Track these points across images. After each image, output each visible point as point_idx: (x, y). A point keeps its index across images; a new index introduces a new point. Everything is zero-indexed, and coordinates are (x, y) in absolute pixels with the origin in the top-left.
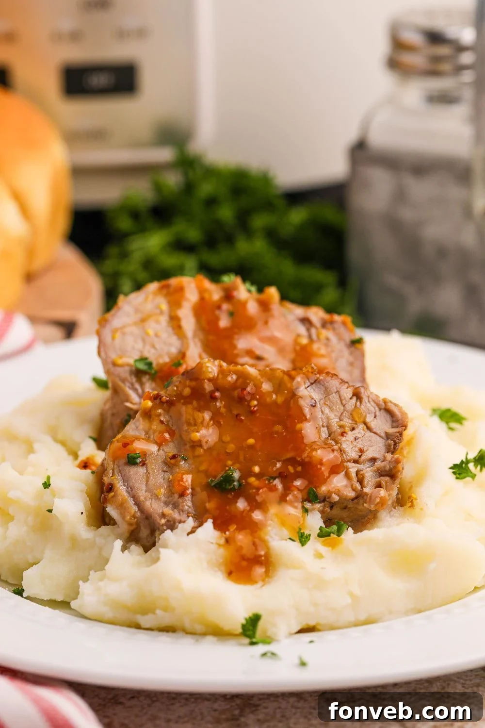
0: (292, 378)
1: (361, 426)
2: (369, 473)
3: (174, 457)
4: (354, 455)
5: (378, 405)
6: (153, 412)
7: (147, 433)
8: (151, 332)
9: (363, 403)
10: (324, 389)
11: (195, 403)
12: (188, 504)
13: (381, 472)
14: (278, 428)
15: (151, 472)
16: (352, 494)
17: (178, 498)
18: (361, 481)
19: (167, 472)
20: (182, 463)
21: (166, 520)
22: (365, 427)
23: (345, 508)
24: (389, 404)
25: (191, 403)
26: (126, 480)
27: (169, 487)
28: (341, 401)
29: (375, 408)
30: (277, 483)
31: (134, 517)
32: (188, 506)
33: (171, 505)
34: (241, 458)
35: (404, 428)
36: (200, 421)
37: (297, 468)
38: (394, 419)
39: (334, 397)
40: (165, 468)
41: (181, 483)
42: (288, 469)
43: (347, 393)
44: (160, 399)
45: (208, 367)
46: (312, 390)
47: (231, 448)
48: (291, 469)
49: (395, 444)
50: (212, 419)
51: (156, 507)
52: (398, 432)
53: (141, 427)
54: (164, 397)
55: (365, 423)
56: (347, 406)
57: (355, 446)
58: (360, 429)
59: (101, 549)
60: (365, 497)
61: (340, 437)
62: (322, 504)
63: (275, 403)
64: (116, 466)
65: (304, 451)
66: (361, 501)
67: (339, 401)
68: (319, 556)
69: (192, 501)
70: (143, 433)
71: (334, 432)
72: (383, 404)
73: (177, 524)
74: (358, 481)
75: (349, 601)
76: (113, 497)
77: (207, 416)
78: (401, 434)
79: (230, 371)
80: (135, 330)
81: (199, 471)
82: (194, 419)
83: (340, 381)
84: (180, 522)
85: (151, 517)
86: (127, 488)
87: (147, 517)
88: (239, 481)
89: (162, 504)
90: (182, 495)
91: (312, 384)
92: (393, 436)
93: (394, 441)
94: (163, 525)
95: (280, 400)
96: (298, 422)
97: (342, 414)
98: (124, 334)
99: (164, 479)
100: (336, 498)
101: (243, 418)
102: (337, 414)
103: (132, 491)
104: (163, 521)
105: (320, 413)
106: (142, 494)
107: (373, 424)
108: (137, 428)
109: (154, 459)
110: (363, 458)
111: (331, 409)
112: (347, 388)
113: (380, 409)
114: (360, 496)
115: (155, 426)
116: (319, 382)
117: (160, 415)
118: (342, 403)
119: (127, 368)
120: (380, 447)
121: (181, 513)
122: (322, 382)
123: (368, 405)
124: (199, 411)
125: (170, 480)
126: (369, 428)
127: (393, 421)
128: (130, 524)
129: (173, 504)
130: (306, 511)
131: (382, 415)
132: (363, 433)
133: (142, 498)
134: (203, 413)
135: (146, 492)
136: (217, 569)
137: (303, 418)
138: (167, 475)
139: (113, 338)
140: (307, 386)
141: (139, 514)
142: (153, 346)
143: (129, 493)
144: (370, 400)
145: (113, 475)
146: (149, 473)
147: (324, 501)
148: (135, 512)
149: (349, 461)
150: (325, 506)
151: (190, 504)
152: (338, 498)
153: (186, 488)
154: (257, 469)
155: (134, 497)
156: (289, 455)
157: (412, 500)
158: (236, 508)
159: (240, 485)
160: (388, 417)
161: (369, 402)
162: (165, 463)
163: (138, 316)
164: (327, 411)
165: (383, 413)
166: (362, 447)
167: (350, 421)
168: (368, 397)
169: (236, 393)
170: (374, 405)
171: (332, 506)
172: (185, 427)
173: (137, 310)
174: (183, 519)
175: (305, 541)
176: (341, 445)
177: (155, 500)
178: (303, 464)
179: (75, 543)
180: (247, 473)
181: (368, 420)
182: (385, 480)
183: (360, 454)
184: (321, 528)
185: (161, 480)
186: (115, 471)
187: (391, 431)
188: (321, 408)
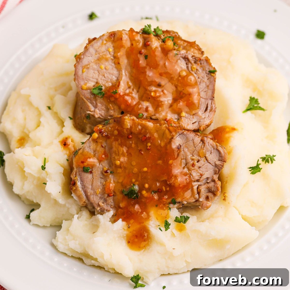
0: (170, 132)
1: (204, 159)
2: (203, 189)
3: (106, 172)
4: (197, 178)
5: (213, 147)
6: (98, 140)
7: (94, 151)
8: (103, 67)
9: (206, 145)
10: (186, 138)
11: (119, 141)
13: (209, 189)
14: (160, 162)
15: (94, 178)
16: (194, 200)
17: (107, 197)
18: (199, 193)
19: (102, 178)
20: (110, 176)
24: (219, 147)
25: (117, 140)
26: (82, 181)
27: (102, 188)
28: (194, 145)
29: (211, 148)
31: (85, 202)
32: (111, 202)
33: (103, 199)
34: (140, 178)
35: (225, 162)
36: (121, 153)
37: (167, 188)
38: (221, 155)
39: (191, 143)
40: (102, 177)
42: (162, 188)
43: (198, 140)
44: (102, 135)
46: (180, 138)
47: (135, 170)
48: (164, 188)
49: (219, 170)
50: (127, 152)
51: (95, 199)
52: (221, 165)
53: (92, 147)
55: (205, 157)
56: (197, 147)
57: (198, 172)
58: (202, 161)
59: (68, 209)
60: (199, 202)
61: (191, 167)
62: (178, 204)
63: (160, 146)
64: (77, 170)
65: (171, 178)
68: (173, 236)
70: (92, 151)
71: (189, 163)
72: (216, 146)
73: (105, 211)
74: (197, 193)
75: (185, 265)
76: (75, 189)
77: (125, 149)
78: (223, 166)
79: (139, 124)
80: (95, 66)
81: (118, 182)
82: (118, 151)
83: (195, 134)
86: (82, 186)
87: (91, 203)
89: (99, 198)
90: (109, 196)
91: (180, 134)
92: (218, 166)
93: (219, 169)
94: (98, 211)
96: (170, 160)
97: (194, 152)
98: (88, 69)
99: (101, 183)
100: (185, 203)
101: (142, 152)
102: (191, 152)
103: (84, 188)
104: (99, 209)
106: (90, 191)
107: (209, 157)
108: (90, 147)
109: (97, 170)
110: (202, 179)
111: (189, 150)
112: (198, 138)
113: (214, 149)
115: (99, 148)
116: (183, 134)
117: (101, 143)
119: (89, 91)
120: (211, 171)
121: (108, 205)
122: (185, 134)
123: (208, 147)
124: (121, 146)
125: (104, 184)
126: (206, 159)
127: (219, 157)
128: (83, 205)
130: (170, 209)
131: (214, 152)
132: (204, 163)
133: (89, 194)
134: (123, 147)
135: (91, 189)
138: (102, 181)
139: (83, 72)
140: (177, 136)
141: (87, 201)
142: (104, 76)
143: (83, 189)
144: (209, 144)
145: (76, 175)
148: (85, 200)
149: (194, 181)
151: (112, 200)
152: (187, 202)
154: (147, 186)
155: (85, 192)
156: (165, 178)
157: (225, 196)
158: (134, 209)
160: (218, 154)
161: (208, 145)
162: (102, 173)
163: (97, 57)
164: (186, 150)
166: (201, 172)
167: (197, 156)
168: (208, 142)
169: (140, 137)
172: (114, 155)
173: (96, 52)
174: (108, 209)
176: (191, 172)
177: (96, 195)
178: (170, 186)
180: (142, 188)
181: (207, 156)
182: (210, 195)
183: (200, 177)
184: (176, 218)
185: (99, 184)
186: (77, 173)
187: (218, 163)
188: (183, 149)
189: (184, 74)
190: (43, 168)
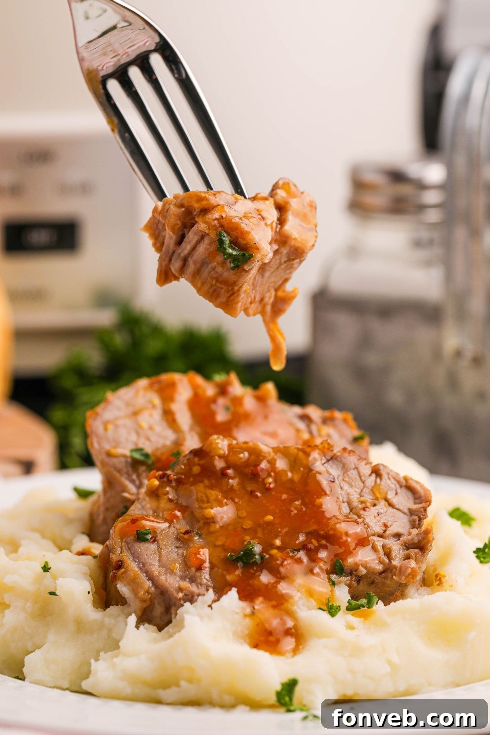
0: (308, 455)
1: (383, 503)
2: (396, 547)
3: (187, 532)
4: (378, 529)
5: (398, 482)
6: (160, 491)
7: (155, 511)
8: (144, 425)
9: (384, 480)
10: (342, 466)
11: (206, 481)
12: (206, 577)
13: (409, 545)
14: (297, 504)
15: (163, 548)
16: (380, 568)
17: (196, 572)
18: (388, 554)
19: (181, 547)
20: (196, 538)
21: (183, 594)
22: (387, 504)
23: (373, 583)
24: (411, 481)
25: (202, 482)
26: (136, 557)
27: (184, 561)
28: (360, 477)
29: (395, 485)
30: (302, 554)
31: (148, 592)
32: (207, 579)
33: (188, 580)
34: (260, 534)
35: (428, 503)
36: (212, 498)
37: (321, 541)
38: (416, 496)
39: (353, 473)
40: (178, 544)
41: (198, 556)
42: (311, 542)
43: (366, 470)
45: (218, 443)
46: (329, 467)
47: (248, 524)
48: (315, 542)
51: (172, 582)
52: (423, 508)
53: (148, 506)
54: (172, 475)
55: (386, 500)
56: (366, 482)
57: (379, 521)
58: (382, 506)
60: (394, 570)
61: (362, 512)
62: (349, 578)
63: (291, 481)
64: (123, 544)
66: (389, 575)
67: (358, 478)
68: (351, 627)
69: (210, 575)
70: (151, 511)
71: (356, 507)
72: (404, 482)
73: (196, 597)
74: (385, 554)
75: (388, 669)
76: (123, 573)
78: (425, 510)
79: (241, 448)
80: (128, 422)
81: (215, 546)
82: (207, 497)
83: (359, 458)
84: (199, 595)
85: (167, 591)
86: (139, 564)
87: (162, 592)
88: (260, 554)
89: (178, 579)
90: (199, 568)
91: (328, 461)
92: (417, 511)
93: (419, 517)
94: (180, 599)
95: (296, 478)
96: (318, 497)
97: (362, 491)
98: (116, 426)
99: (177, 555)
100: (363, 571)
101: (259, 494)
102: (357, 490)
103: (144, 567)
104: (181, 595)
105: (340, 489)
106: (156, 569)
107: (395, 500)
108: (143, 507)
109: (166, 536)
110: (388, 532)
111: (351, 486)
112: (366, 465)
113: (401, 487)
114: (388, 570)
115: (163, 504)
116: (336, 459)
117: (168, 493)
118: (361, 480)
119: (122, 459)
120: (404, 522)
121: (199, 586)
122: (339, 459)
123: (388, 482)
124: (211, 489)
125: (185, 554)
126: (391, 505)
127: (415, 499)
128: (144, 601)
129: (189, 579)
130: (333, 584)
131: (403, 492)
132: (386, 509)
133: (156, 573)
134: (214, 491)
135: (159, 567)
136: (243, 641)
137: (322, 493)
138: (180, 551)
139: (106, 429)
140: (323, 462)
141: (153, 589)
142: (148, 439)
143: (140, 568)
144: (390, 477)
145: (121, 552)
146: (161, 549)
147: (351, 574)
148: (149, 587)
149: (374, 535)
150: (352, 579)
151: (208, 577)
152: (366, 571)
153: (203, 562)
154: (278, 542)
155: (147, 573)
156: (313, 527)
157: (440, 578)
158: (259, 581)
159: (262, 558)
160: (409, 494)
162: (178, 539)
163: (131, 410)
164: (346, 487)
165: (404, 490)
166: (385, 522)
167: (371, 497)
168: (388, 474)
169: (248, 470)
170: (395, 482)
171: (359, 580)
172: (197, 505)
173: (128, 404)
174: (202, 593)
175: (336, 611)
176: (364, 519)
177: (170, 574)
178: (327, 537)
179: (81, 627)
180: (268, 547)
181: (389, 497)
182: (413, 552)
183: (384, 529)
184: (349, 602)
185: (175, 556)
186: (124, 548)
187: (415, 507)
188: (340, 484)
189: (306, 436)
190: (46, 569)
